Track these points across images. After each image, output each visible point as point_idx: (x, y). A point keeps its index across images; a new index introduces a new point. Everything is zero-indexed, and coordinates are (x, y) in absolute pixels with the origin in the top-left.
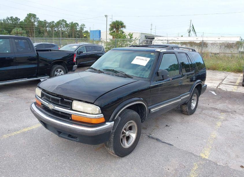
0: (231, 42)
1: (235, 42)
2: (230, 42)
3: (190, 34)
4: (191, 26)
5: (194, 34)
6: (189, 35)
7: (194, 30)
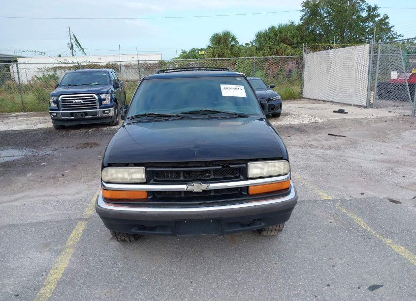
0: (152, 62)
1: (156, 62)
2: (150, 62)
3: (74, 51)
4: (72, 37)
5: (81, 52)
6: (72, 53)
7: (80, 45)
